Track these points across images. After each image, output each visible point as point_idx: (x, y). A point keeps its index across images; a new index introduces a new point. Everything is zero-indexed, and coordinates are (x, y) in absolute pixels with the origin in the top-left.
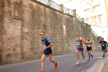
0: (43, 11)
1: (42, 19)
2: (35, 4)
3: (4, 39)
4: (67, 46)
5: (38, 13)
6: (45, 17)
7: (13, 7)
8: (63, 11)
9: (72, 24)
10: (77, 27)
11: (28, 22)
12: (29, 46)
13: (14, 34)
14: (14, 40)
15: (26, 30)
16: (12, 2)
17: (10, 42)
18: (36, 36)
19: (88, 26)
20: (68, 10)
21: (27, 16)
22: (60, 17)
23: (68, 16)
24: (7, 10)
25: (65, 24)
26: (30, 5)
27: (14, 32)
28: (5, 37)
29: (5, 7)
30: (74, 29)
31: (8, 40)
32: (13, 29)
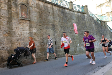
0: (50, 10)
1: (51, 18)
2: (41, 4)
3: (13, 40)
4: (79, 46)
5: (46, 13)
6: (54, 16)
7: (20, 8)
8: (73, 9)
9: (84, 22)
10: (90, 24)
11: (35, 22)
12: (39, 46)
13: (23, 35)
14: (24, 41)
15: (34, 31)
16: (18, 3)
17: (19, 43)
18: (45, 36)
19: (103, 23)
20: (79, 6)
21: (34, 17)
22: (70, 15)
23: (79, 14)
24: (14, 12)
25: (76, 23)
26: (37, 5)
27: (23, 33)
28: (14, 38)
29: (12, 9)
30: (87, 27)
31: (18, 41)
32: (21, 30)
